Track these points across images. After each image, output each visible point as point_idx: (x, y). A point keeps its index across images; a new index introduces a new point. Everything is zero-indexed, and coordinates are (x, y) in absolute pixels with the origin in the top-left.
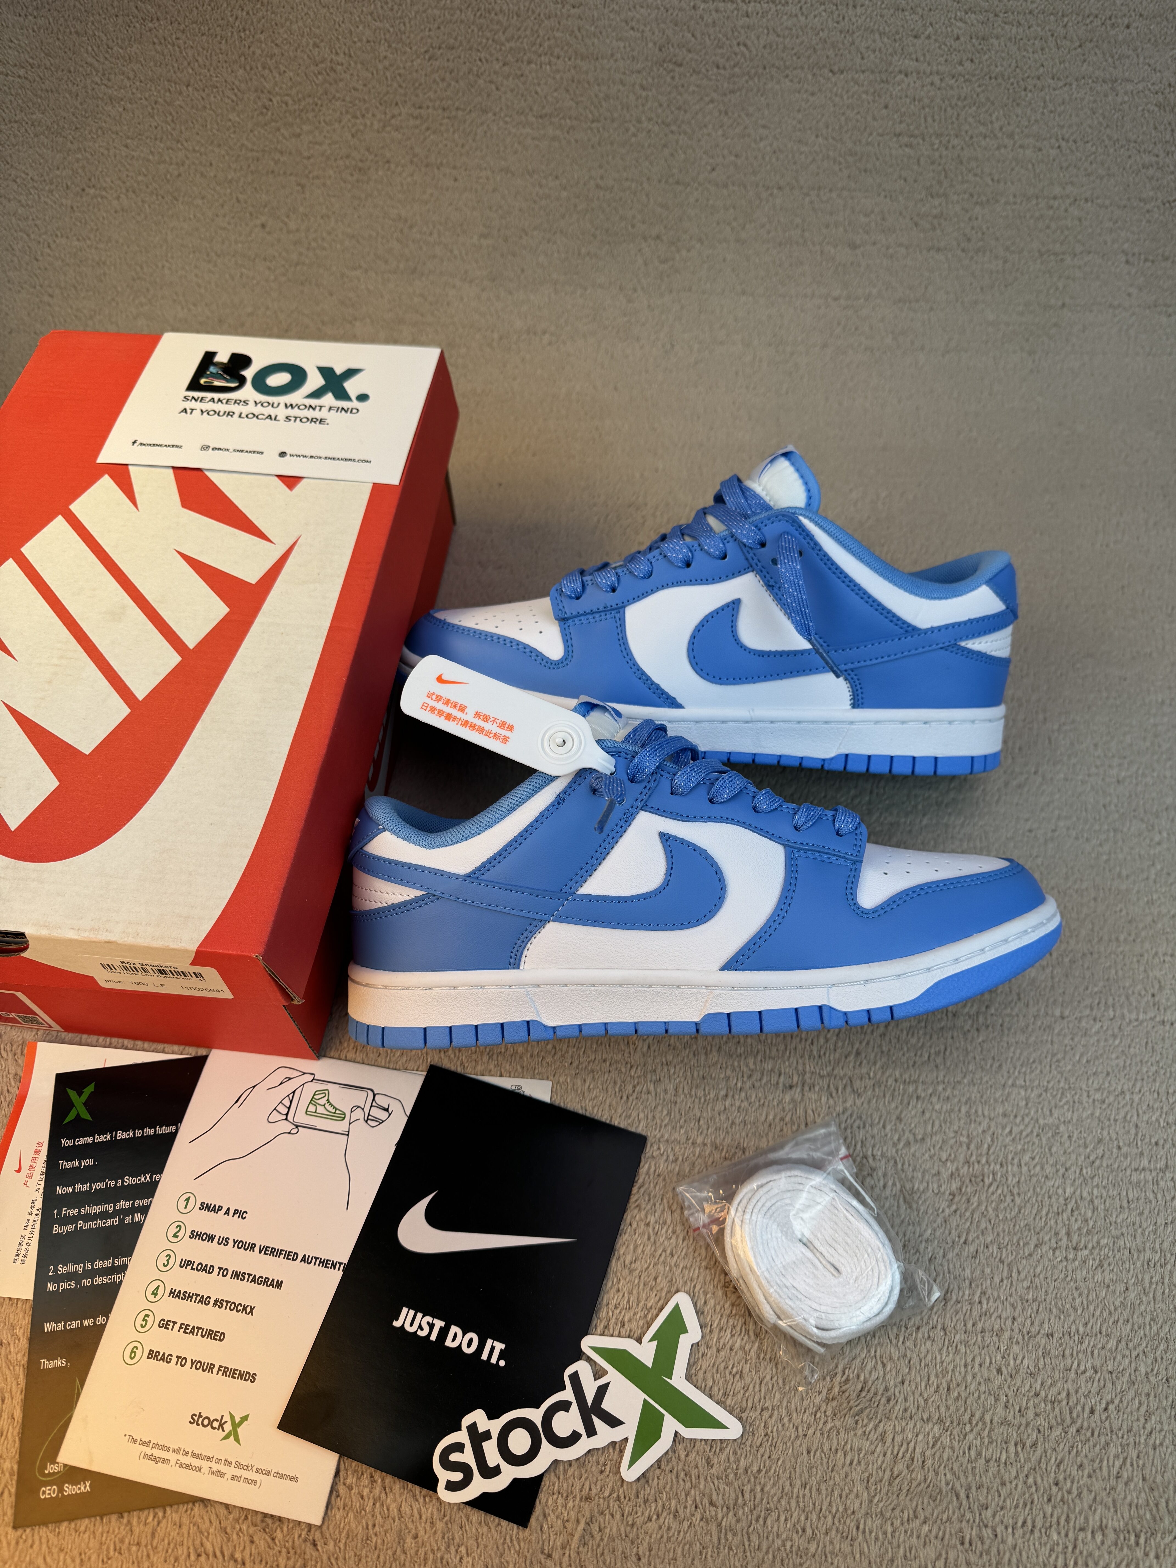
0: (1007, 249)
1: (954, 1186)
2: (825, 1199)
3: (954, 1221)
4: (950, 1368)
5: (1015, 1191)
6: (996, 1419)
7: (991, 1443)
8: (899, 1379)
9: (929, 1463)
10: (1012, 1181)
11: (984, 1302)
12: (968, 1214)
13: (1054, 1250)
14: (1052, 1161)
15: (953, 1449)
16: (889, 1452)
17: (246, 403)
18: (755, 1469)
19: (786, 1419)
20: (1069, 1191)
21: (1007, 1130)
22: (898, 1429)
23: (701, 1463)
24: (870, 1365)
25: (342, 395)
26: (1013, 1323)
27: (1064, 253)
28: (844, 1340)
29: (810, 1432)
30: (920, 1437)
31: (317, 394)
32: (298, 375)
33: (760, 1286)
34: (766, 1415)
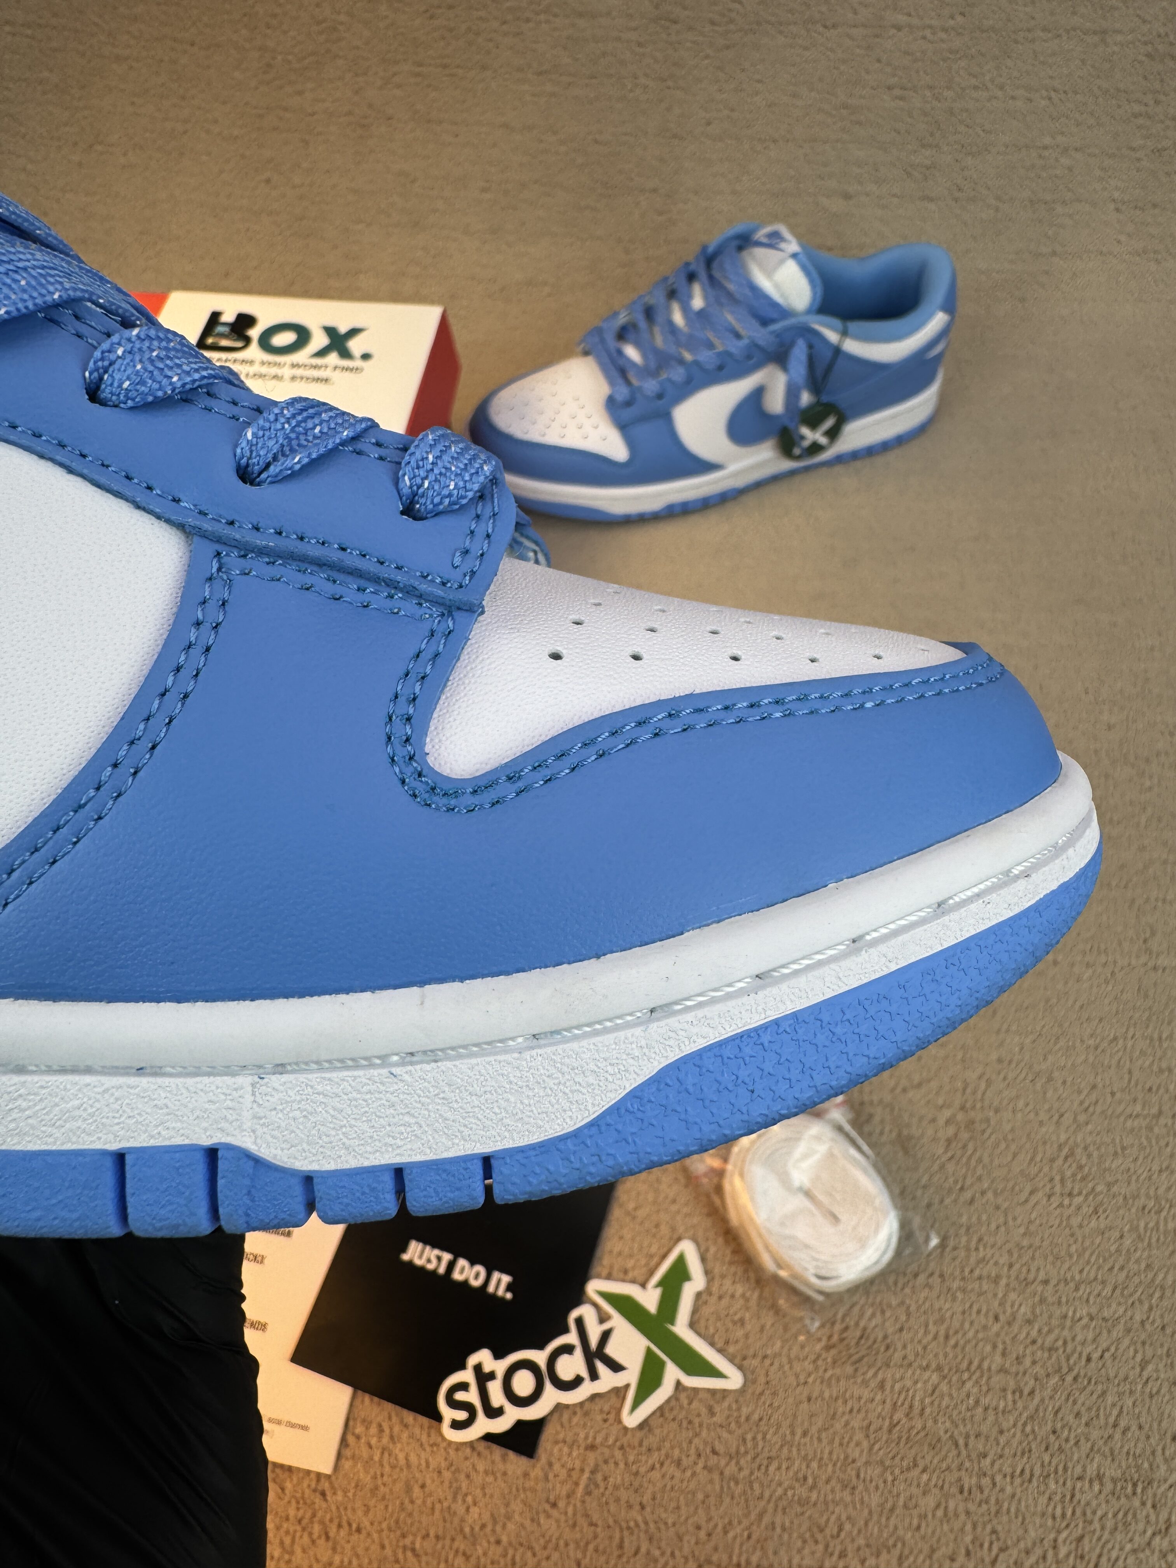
0: (998, 198)
1: (951, 1131)
2: (822, 1149)
3: (950, 1167)
4: (948, 1315)
5: (1010, 1137)
6: (994, 1367)
7: (989, 1390)
8: (898, 1326)
9: (928, 1410)
10: (1007, 1127)
11: (981, 1249)
12: (964, 1160)
13: (1049, 1197)
14: (1046, 1107)
15: (951, 1395)
16: (888, 1401)
17: (251, 362)
18: (756, 1417)
19: (787, 1367)
20: (1063, 1137)
21: (1002, 1076)
22: (898, 1376)
23: (704, 1411)
24: (869, 1312)
25: (345, 354)
26: (1009, 1270)
27: (1054, 202)
28: (842, 1289)
29: (810, 1380)
30: (919, 1385)
31: (322, 353)
32: (303, 335)
33: (760, 1236)
34: (767, 1362)
